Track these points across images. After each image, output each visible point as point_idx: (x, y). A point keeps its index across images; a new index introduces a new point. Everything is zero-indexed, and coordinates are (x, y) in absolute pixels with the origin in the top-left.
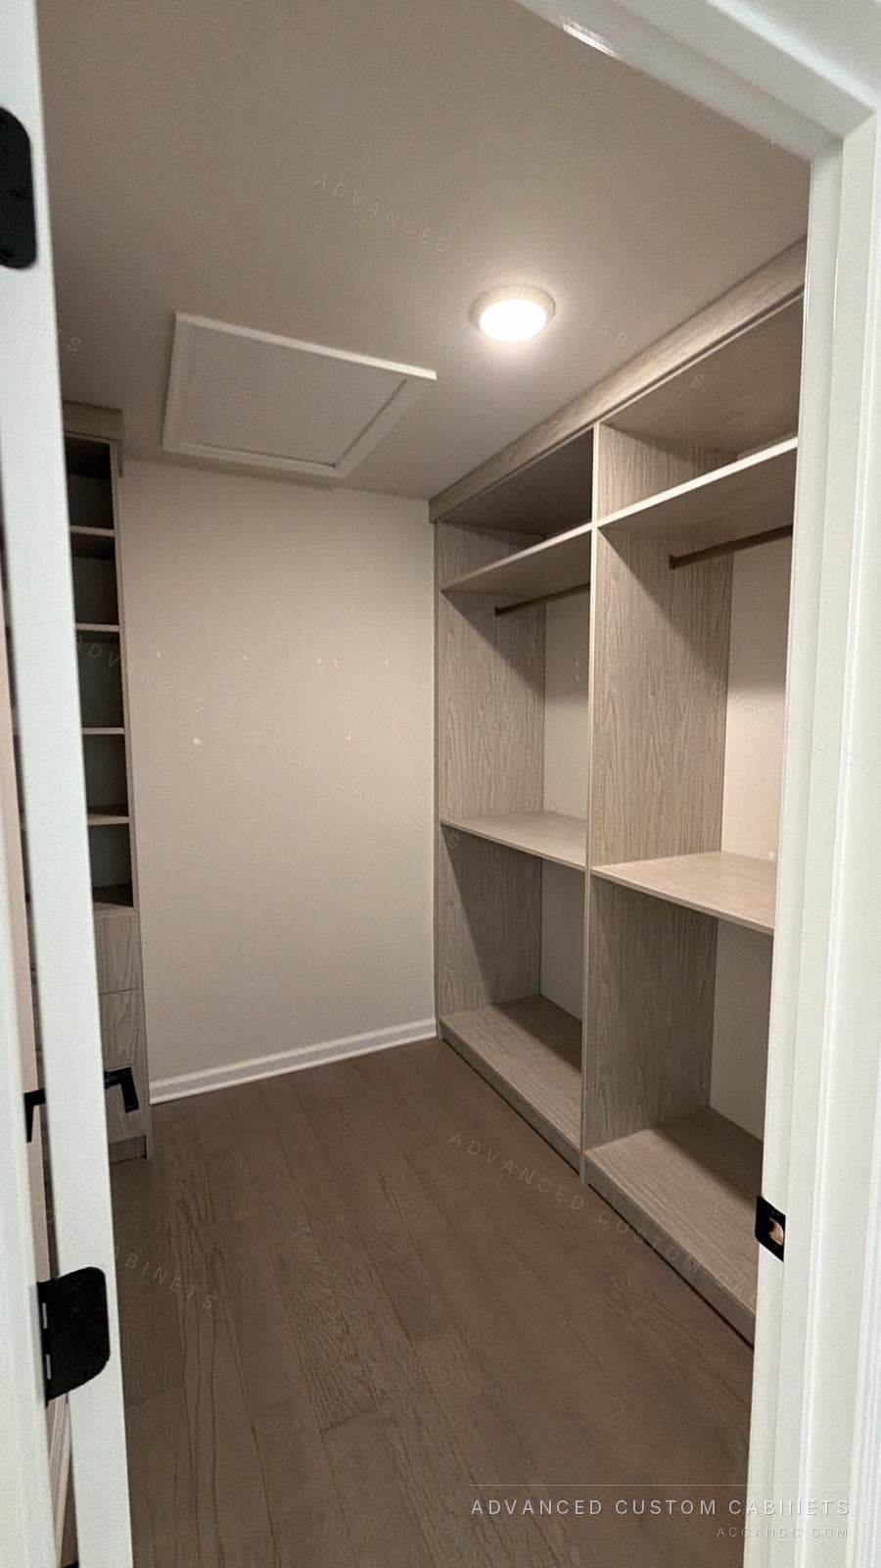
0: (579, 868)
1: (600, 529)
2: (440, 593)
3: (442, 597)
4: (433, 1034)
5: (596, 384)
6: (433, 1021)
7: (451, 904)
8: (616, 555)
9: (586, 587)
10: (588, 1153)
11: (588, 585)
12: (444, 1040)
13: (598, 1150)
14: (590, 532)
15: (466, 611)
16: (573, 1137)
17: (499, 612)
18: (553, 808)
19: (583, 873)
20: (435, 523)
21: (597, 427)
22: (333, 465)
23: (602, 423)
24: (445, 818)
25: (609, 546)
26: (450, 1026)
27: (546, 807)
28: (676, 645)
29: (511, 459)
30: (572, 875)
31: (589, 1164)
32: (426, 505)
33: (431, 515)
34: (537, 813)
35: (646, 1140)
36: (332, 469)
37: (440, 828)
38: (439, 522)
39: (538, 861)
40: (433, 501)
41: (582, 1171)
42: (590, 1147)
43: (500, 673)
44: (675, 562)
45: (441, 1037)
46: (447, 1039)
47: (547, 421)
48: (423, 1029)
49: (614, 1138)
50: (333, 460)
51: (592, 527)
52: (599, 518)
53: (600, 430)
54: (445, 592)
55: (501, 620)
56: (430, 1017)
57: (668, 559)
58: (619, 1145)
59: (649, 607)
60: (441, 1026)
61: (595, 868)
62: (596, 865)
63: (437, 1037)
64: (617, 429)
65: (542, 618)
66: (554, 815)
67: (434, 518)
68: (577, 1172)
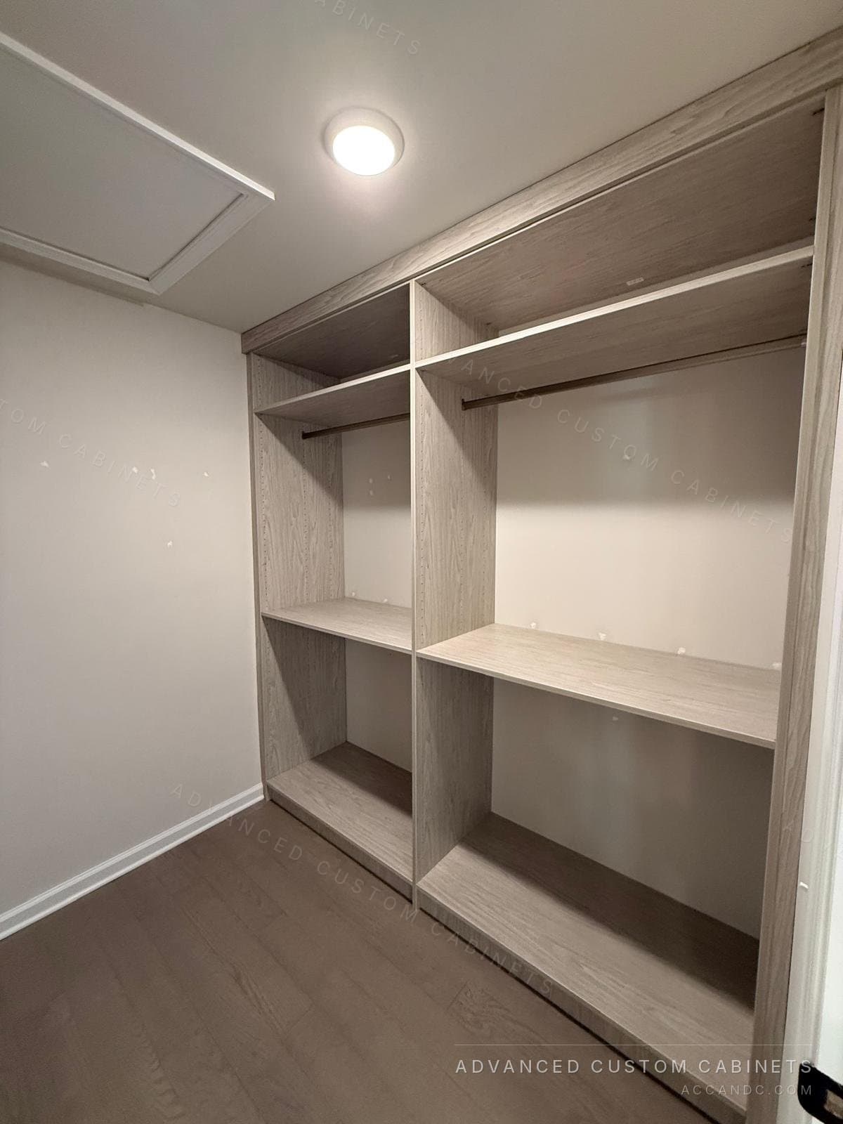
0: (407, 652)
1: (417, 369)
2: (254, 415)
3: (256, 419)
4: (261, 797)
5: (412, 247)
6: (260, 786)
7: (273, 684)
8: (428, 393)
10: (420, 884)
12: (272, 800)
13: (425, 878)
14: (409, 371)
15: (278, 433)
16: (405, 872)
17: (305, 436)
18: (354, 595)
19: (410, 656)
20: (248, 354)
21: (412, 283)
22: (147, 279)
23: (416, 281)
24: (266, 610)
26: (277, 788)
27: (347, 595)
28: (467, 471)
29: (327, 302)
31: (420, 892)
32: (238, 337)
33: (243, 347)
34: (339, 600)
36: (145, 282)
37: (261, 620)
38: (252, 354)
39: (342, 641)
40: (246, 335)
41: (415, 900)
42: (418, 881)
43: (309, 487)
44: (466, 405)
45: (268, 800)
46: (275, 801)
47: (367, 273)
48: (253, 795)
50: (146, 275)
51: (412, 366)
52: (415, 360)
53: (415, 287)
54: (259, 415)
55: (307, 443)
56: (257, 783)
57: (461, 402)
58: (440, 868)
59: (450, 439)
60: (268, 789)
61: (418, 651)
62: (420, 648)
63: (265, 799)
64: (427, 289)
65: (338, 443)
66: (354, 600)
67: (246, 351)
68: (411, 901)
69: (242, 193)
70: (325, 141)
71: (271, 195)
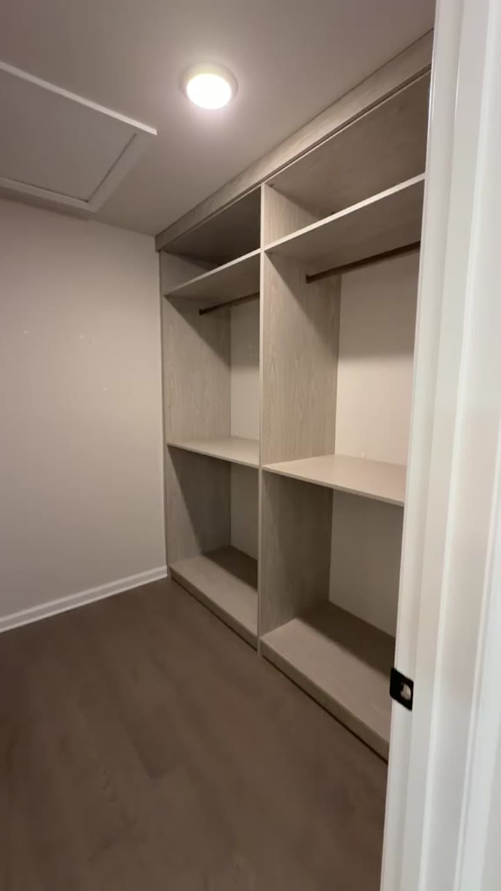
0: (255, 467)
1: (266, 252)
2: (163, 297)
3: (164, 299)
4: (165, 575)
5: (262, 157)
6: (165, 567)
7: (175, 495)
8: (275, 270)
9: (257, 295)
10: (263, 638)
11: (258, 295)
12: (173, 579)
13: (266, 635)
14: (260, 254)
15: (180, 309)
16: (253, 629)
17: (202, 312)
18: (237, 434)
19: (257, 469)
20: (159, 251)
21: (263, 186)
22: (87, 201)
23: (266, 183)
24: (170, 441)
25: (271, 265)
26: (177, 570)
27: (232, 434)
28: (310, 331)
29: (208, 208)
30: (250, 471)
31: (263, 645)
32: (153, 240)
33: (156, 247)
34: (227, 437)
35: (296, 627)
36: (86, 203)
37: (167, 449)
38: (162, 251)
39: (227, 465)
40: (158, 237)
41: (258, 649)
42: (263, 635)
43: (203, 351)
44: (310, 279)
45: (170, 577)
46: (175, 579)
47: (232, 181)
48: (158, 573)
49: (276, 627)
50: (86, 198)
51: (261, 251)
52: (265, 244)
53: (265, 188)
54: (168, 297)
55: (204, 317)
56: (163, 565)
57: (305, 277)
58: (280, 630)
59: (294, 305)
60: (170, 570)
61: (265, 466)
62: (265, 464)
63: (168, 578)
64: (275, 189)
65: (228, 317)
66: (237, 438)
67: (159, 248)
68: (256, 650)
69: (136, 133)
70: (182, 87)
71: (154, 132)
